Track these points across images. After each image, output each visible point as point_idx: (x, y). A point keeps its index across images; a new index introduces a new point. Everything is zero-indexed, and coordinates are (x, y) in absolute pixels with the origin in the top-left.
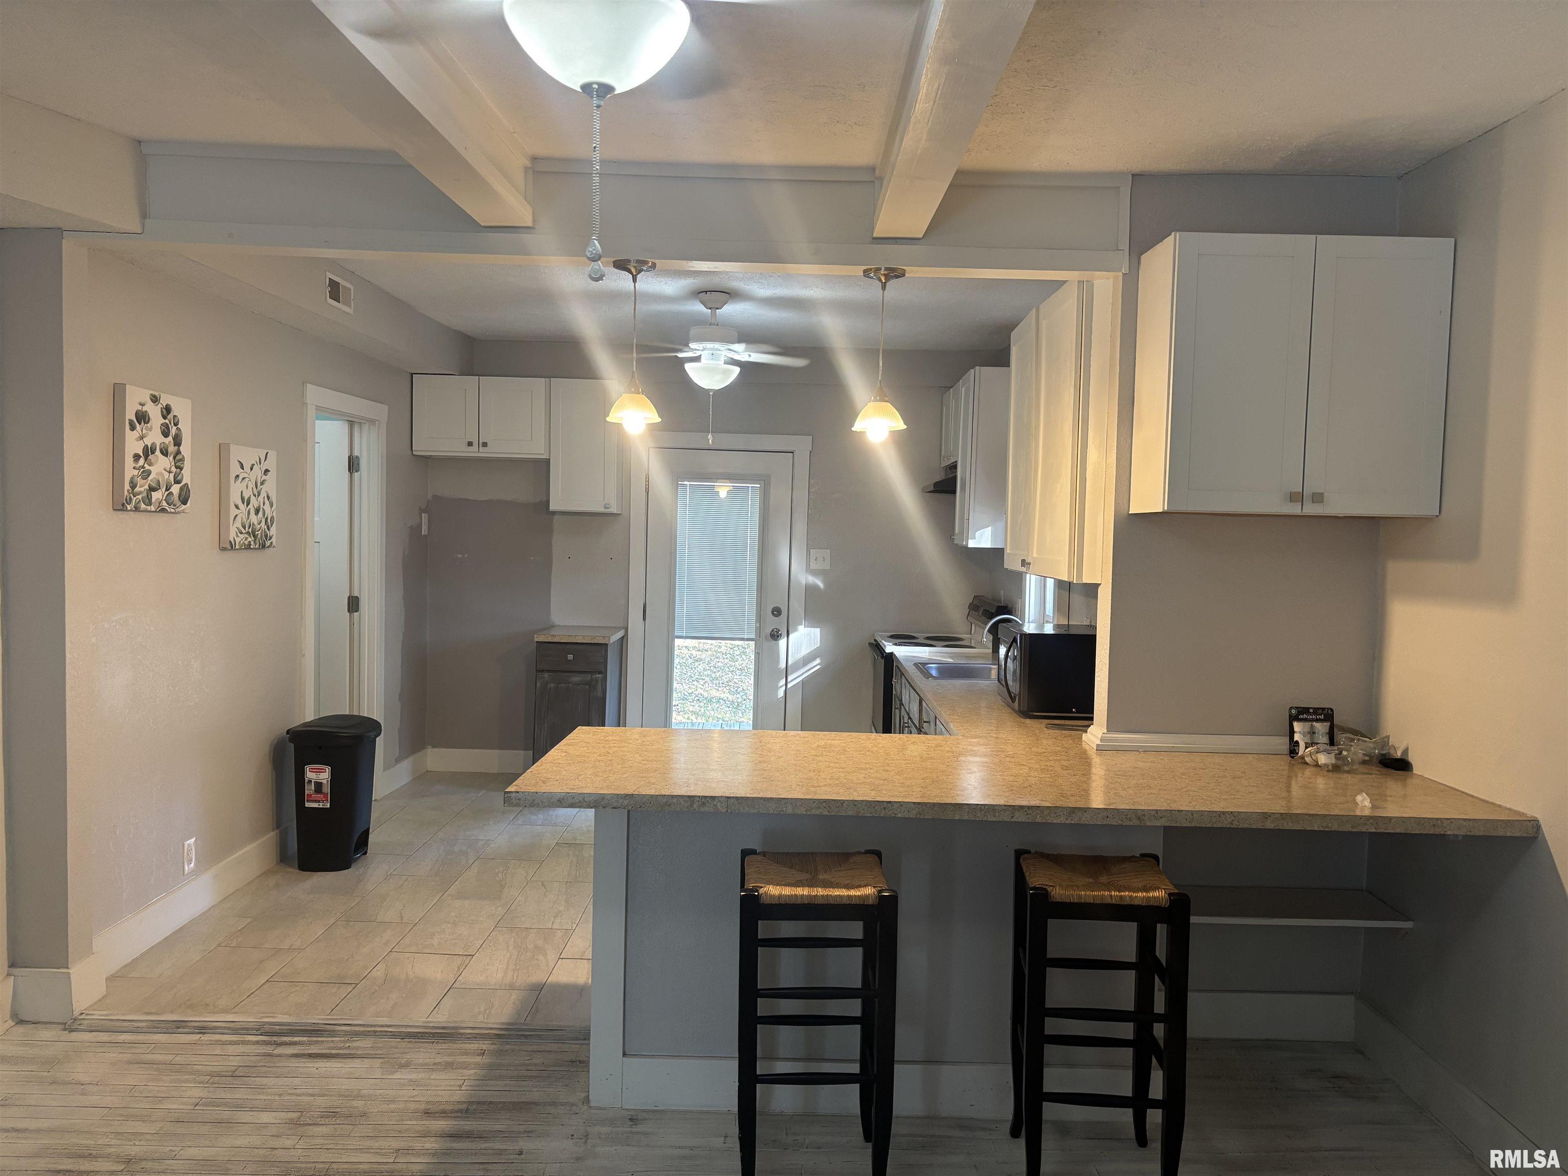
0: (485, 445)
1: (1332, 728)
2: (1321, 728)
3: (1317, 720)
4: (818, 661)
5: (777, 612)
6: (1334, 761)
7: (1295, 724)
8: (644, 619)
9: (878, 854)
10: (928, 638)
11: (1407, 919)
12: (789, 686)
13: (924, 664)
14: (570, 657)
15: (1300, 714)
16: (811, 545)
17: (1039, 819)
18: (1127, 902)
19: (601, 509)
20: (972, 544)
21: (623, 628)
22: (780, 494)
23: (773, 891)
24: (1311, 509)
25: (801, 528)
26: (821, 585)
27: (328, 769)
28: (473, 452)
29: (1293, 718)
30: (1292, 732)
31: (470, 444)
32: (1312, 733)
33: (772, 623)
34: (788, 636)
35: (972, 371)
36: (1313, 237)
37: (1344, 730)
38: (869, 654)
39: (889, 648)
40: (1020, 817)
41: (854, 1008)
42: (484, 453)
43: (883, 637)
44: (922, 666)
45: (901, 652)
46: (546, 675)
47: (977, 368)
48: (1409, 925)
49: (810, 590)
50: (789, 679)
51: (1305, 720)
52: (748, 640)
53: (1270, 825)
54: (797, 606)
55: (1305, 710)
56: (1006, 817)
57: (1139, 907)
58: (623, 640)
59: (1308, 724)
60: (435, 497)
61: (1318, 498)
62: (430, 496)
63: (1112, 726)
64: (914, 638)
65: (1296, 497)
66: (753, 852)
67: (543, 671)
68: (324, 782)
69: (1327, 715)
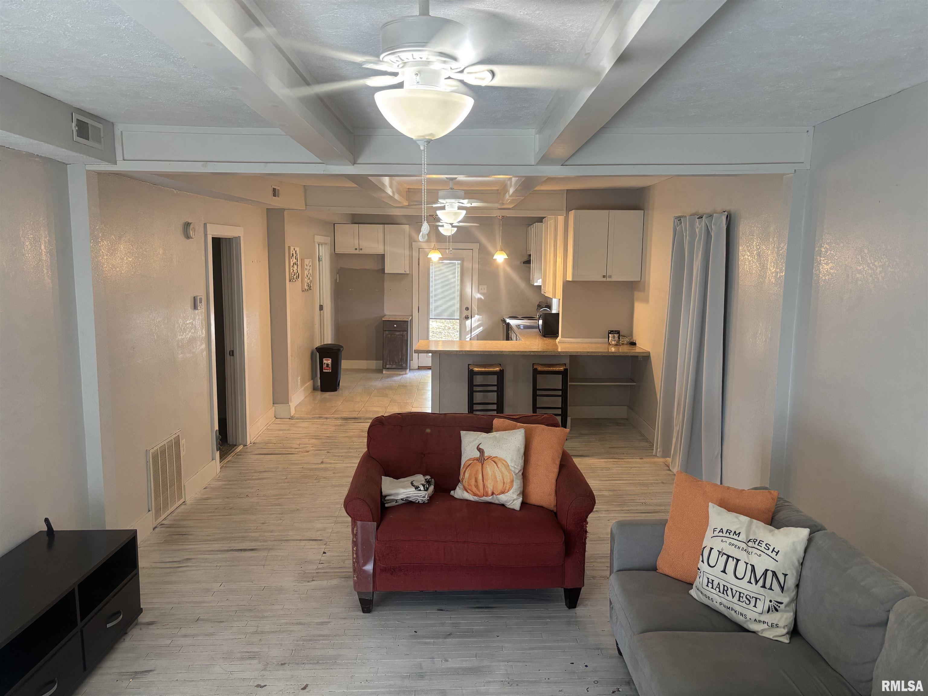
0: (361, 249)
1: (619, 336)
2: (616, 336)
3: (616, 334)
4: (482, 328)
5: (467, 309)
6: (616, 343)
7: (610, 335)
8: (418, 312)
9: (500, 364)
10: (522, 317)
11: (635, 382)
12: (472, 337)
13: (519, 325)
14: (395, 326)
15: (611, 332)
16: (479, 284)
17: (536, 354)
18: (555, 370)
19: (403, 272)
20: (536, 284)
21: (411, 316)
22: (468, 265)
23: (476, 369)
24: (608, 279)
25: (476, 277)
26: (483, 298)
27: (330, 359)
28: (357, 252)
29: (609, 333)
30: (609, 337)
31: (356, 249)
32: (614, 337)
33: (465, 313)
34: (471, 318)
35: (535, 224)
36: (608, 211)
37: (622, 336)
38: (501, 325)
39: (508, 321)
40: (532, 354)
41: (495, 388)
42: (361, 252)
43: (506, 317)
44: (518, 326)
45: (513, 322)
46: (387, 332)
47: (536, 223)
48: (635, 384)
49: (479, 300)
50: (472, 334)
51: (613, 334)
52: (457, 319)
53: (589, 354)
54: (475, 307)
55: (613, 331)
56: (529, 354)
57: (557, 371)
58: (412, 320)
59: (613, 335)
60: (341, 268)
61: (610, 277)
62: (339, 267)
63: (562, 337)
64: (517, 317)
65: (604, 277)
66: (470, 364)
67: (385, 331)
68: (329, 363)
69: (618, 332)
